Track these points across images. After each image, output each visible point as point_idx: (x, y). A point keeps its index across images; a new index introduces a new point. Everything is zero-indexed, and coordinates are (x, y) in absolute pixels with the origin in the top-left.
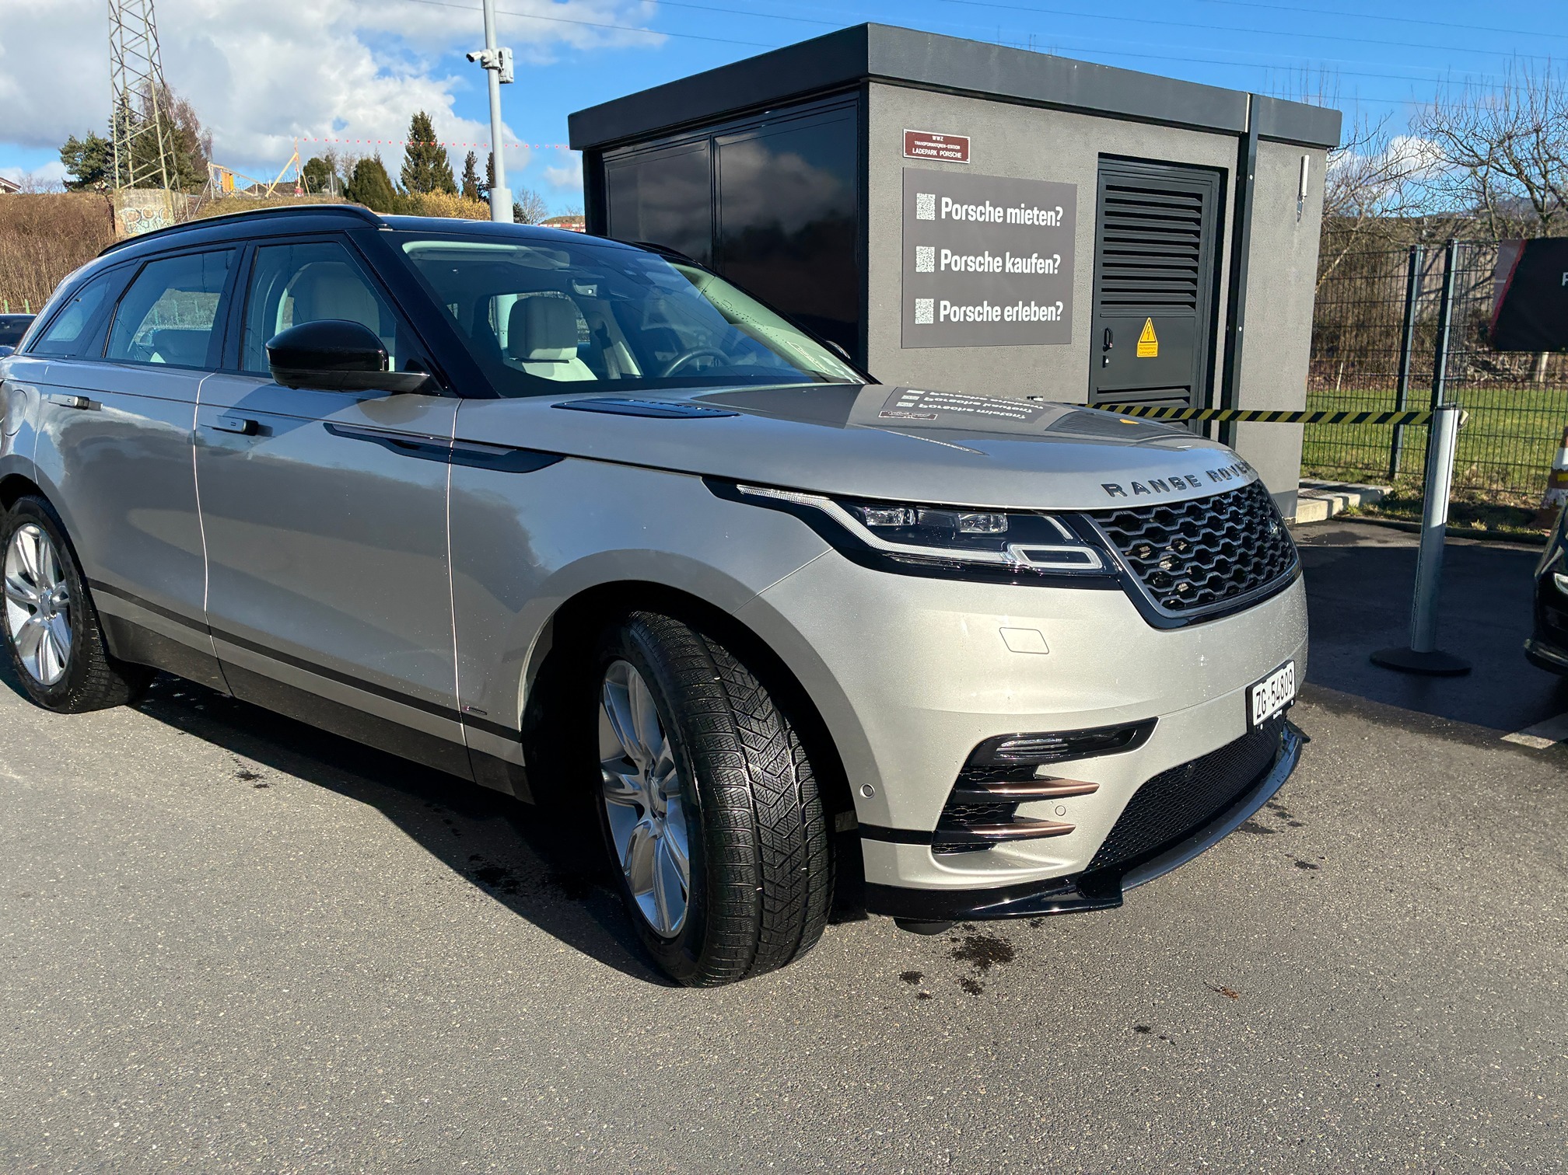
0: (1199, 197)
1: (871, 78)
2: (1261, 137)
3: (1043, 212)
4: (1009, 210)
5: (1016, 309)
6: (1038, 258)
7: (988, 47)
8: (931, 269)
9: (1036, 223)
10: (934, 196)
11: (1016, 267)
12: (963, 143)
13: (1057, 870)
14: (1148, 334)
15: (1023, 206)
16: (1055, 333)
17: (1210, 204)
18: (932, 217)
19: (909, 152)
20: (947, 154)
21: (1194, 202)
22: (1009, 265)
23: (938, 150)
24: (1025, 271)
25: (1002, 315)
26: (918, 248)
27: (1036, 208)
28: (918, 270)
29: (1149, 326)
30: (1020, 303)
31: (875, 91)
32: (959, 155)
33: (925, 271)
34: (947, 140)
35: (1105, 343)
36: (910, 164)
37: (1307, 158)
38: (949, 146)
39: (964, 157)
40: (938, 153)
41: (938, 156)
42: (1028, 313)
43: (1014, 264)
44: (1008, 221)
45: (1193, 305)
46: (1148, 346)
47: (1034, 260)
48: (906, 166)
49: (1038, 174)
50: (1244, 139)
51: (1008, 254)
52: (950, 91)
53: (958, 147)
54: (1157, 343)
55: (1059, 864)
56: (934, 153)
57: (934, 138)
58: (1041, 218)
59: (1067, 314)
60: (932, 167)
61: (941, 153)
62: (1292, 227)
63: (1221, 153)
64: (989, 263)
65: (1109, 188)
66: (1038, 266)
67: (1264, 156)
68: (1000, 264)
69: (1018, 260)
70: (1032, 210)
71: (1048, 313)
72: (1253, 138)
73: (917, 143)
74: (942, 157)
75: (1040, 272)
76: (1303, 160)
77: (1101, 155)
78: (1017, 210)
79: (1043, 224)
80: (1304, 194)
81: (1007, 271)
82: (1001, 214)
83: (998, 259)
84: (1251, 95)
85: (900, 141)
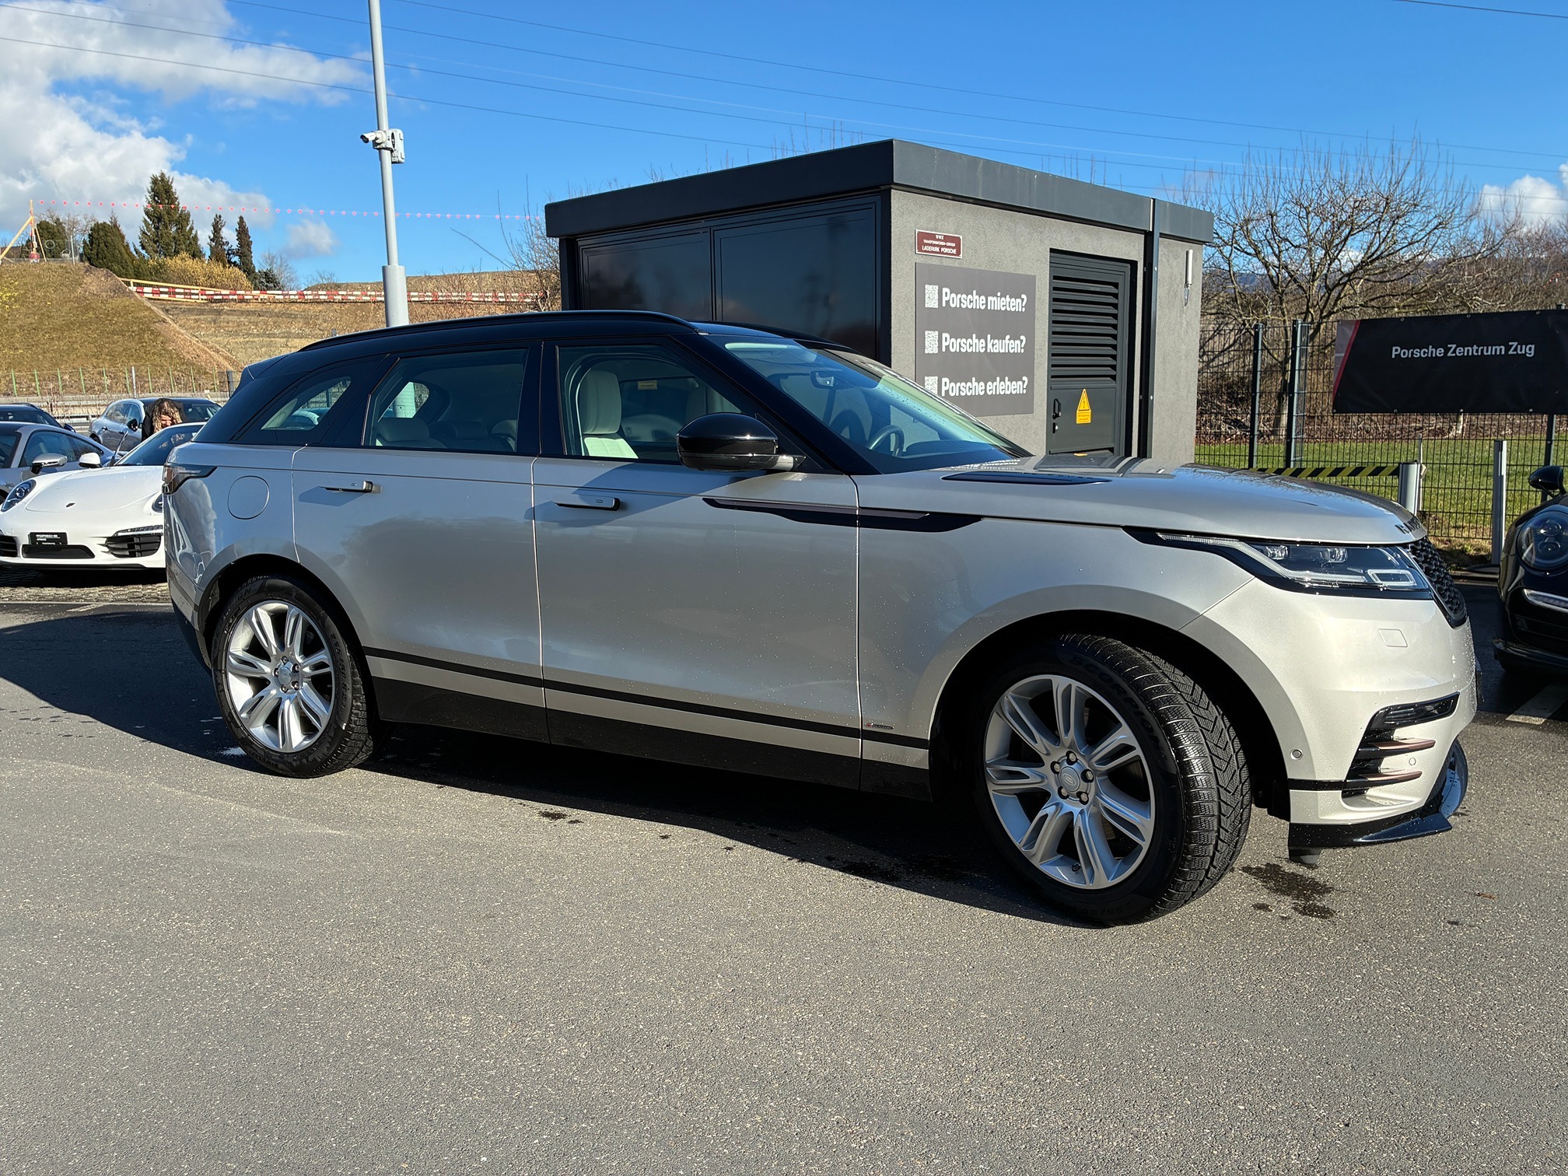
0: (1116, 285)
1: (893, 186)
2: (1162, 235)
3: (1013, 300)
4: (990, 298)
5: (995, 383)
6: (1010, 340)
7: (974, 161)
8: (936, 351)
9: (1008, 309)
10: (937, 287)
11: (995, 347)
12: (957, 240)
13: (1410, 806)
14: (1084, 403)
15: (999, 294)
16: (1020, 404)
17: (1124, 291)
18: (936, 306)
19: (920, 250)
20: (946, 250)
21: (1111, 289)
22: (990, 346)
23: (941, 246)
24: (1001, 351)
25: (985, 390)
26: (926, 332)
27: (1008, 296)
28: (926, 352)
29: (1084, 395)
30: (998, 379)
31: (895, 195)
32: (954, 251)
33: (931, 352)
34: (947, 239)
35: (1054, 412)
36: (920, 260)
37: (1191, 252)
38: (949, 244)
39: (958, 253)
40: (940, 250)
41: (940, 252)
42: (1003, 388)
43: (993, 345)
44: (989, 308)
45: (1114, 377)
46: (1084, 414)
47: (1007, 341)
48: (917, 261)
49: (1009, 268)
50: (1149, 237)
51: (989, 336)
52: (950, 197)
53: (954, 245)
54: (1090, 411)
55: (1411, 801)
56: (937, 249)
57: (937, 237)
58: (1012, 305)
59: (1030, 387)
60: (935, 261)
61: (942, 249)
62: (1182, 311)
63: (1130, 248)
64: (974, 345)
65: (1055, 278)
66: (1011, 346)
67: (1164, 250)
68: (984, 345)
69: (996, 341)
70: (1006, 298)
71: (1016, 387)
72: (1156, 235)
73: (926, 241)
74: (943, 253)
75: (1012, 351)
76: (1187, 253)
77: (1052, 250)
78: (995, 298)
79: (1013, 310)
80: (1190, 282)
81: (989, 351)
82: (984, 302)
83: (982, 341)
84: (1154, 200)
85: (912, 240)
